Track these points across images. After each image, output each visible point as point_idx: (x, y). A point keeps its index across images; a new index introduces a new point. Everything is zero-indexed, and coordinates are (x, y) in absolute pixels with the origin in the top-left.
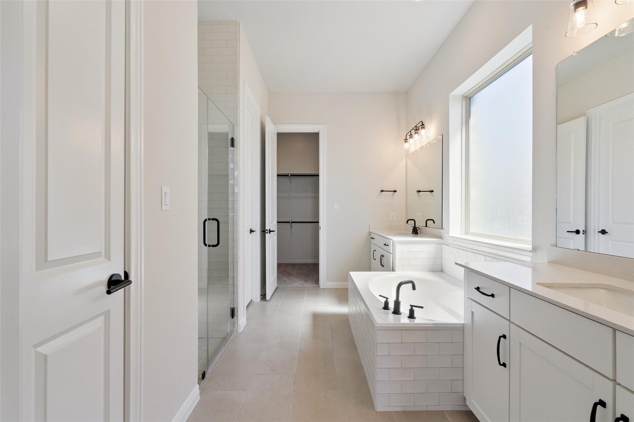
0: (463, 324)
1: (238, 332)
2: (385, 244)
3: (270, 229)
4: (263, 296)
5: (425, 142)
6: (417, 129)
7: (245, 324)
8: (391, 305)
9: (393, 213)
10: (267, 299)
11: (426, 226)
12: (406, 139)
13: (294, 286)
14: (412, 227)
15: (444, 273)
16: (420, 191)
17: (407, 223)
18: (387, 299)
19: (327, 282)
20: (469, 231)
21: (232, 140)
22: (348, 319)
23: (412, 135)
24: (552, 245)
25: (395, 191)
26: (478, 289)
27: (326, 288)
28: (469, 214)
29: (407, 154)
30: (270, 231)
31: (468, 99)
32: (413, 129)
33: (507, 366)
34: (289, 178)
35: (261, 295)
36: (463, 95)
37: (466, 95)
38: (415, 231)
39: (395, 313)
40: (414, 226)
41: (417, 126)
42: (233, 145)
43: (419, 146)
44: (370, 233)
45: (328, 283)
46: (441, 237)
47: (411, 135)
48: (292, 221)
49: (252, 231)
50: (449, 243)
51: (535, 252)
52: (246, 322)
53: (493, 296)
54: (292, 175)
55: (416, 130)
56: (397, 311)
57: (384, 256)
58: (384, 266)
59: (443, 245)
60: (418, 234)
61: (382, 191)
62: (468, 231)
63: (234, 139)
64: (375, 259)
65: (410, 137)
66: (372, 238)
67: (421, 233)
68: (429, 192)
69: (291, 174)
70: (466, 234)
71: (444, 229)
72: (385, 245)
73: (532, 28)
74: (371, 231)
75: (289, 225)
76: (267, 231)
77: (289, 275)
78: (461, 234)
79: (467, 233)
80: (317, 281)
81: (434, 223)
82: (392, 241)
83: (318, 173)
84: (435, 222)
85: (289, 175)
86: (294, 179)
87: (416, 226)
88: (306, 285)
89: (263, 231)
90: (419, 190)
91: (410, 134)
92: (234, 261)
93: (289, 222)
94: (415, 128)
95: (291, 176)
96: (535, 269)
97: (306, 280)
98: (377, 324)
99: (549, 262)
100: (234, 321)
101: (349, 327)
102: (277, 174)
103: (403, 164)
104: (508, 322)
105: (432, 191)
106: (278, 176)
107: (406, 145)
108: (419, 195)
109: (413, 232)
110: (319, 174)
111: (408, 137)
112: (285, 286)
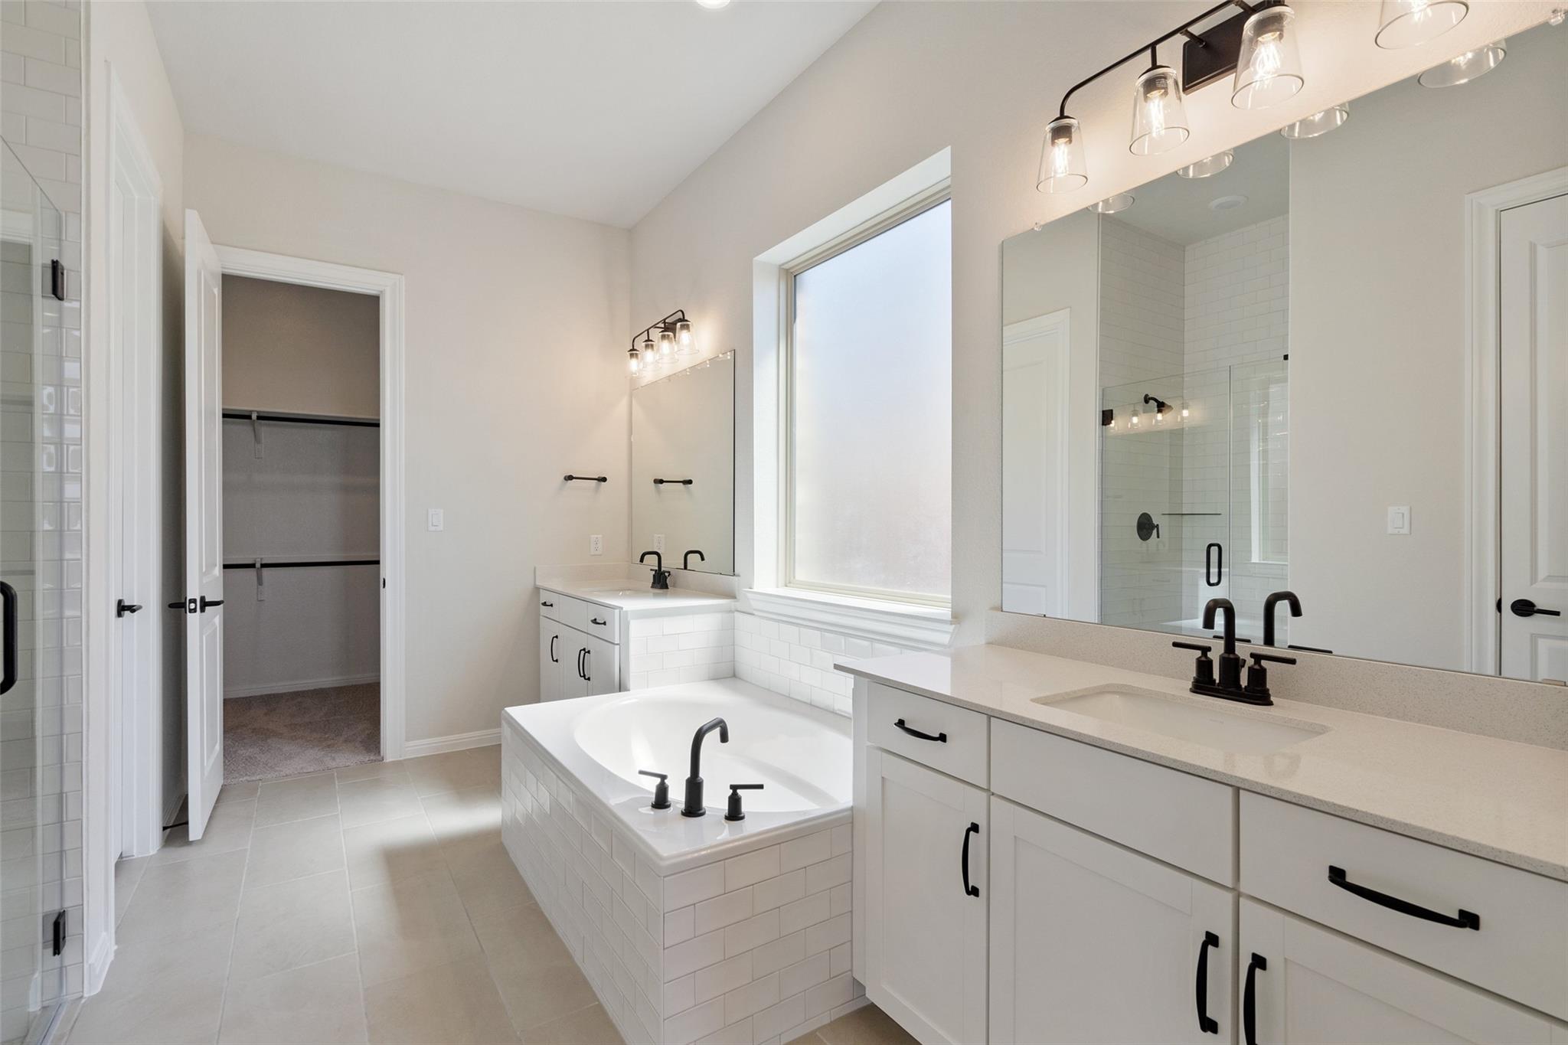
0: (852, 809)
1: (82, 997)
2: (595, 619)
3: (203, 599)
4: (176, 827)
5: (685, 361)
6: (669, 328)
7: (111, 957)
8: (677, 795)
9: (596, 536)
10: (191, 839)
11: (685, 568)
12: (633, 350)
13: (288, 772)
14: (651, 570)
15: (740, 679)
16: (661, 482)
17: (642, 560)
18: (663, 777)
19: (407, 740)
20: (794, 577)
21: (56, 268)
22: (502, 843)
23: (651, 341)
24: (994, 608)
25: (604, 480)
26: (901, 723)
27: (405, 760)
28: (795, 540)
29: (634, 388)
30: (205, 604)
31: (791, 277)
32: (655, 326)
33: (982, 892)
34: (253, 424)
35: (165, 828)
36: (783, 264)
37: (786, 266)
38: (661, 581)
39: (690, 813)
40: (657, 568)
41: (666, 321)
42: (56, 289)
43: (666, 370)
44: (537, 590)
45: (411, 743)
46: (732, 596)
47: (648, 340)
48: (264, 562)
49: (122, 608)
50: (755, 610)
51: (959, 623)
52: (116, 947)
53: (943, 738)
54: (261, 415)
55: (666, 329)
56: (693, 808)
57: (589, 652)
58: (589, 679)
59: (736, 614)
60: (667, 587)
61: (570, 478)
62: (792, 578)
63: (63, 269)
64: (557, 661)
65: (647, 346)
66: (544, 604)
67: (674, 586)
68: (681, 484)
69: (258, 412)
70: (786, 586)
71: (739, 576)
72: (595, 621)
73: (950, 153)
74: (539, 583)
75: (251, 573)
76: (192, 606)
77: (263, 735)
78: (778, 587)
79: (790, 583)
80: (372, 740)
81: (703, 559)
82: (617, 611)
83: (376, 418)
84: (705, 558)
85: (254, 416)
86: (266, 430)
87: (663, 569)
88: (334, 759)
89: (171, 606)
90: (660, 478)
91: (644, 337)
92: (62, 734)
93: (252, 566)
94: (663, 326)
95: (259, 418)
96: (958, 661)
97: (329, 746)
98: (661, 858)
99: (989, 643)
100: (62, 961)
101: (512, 870)
102: (223, 409)
103: (622, 407)
104: (984, 795)
105: (690, 482)
106: (225, 416)
107: (633, 364)
108: (658, 491)
109: (653, 583)
110: (379, 420)
111: (640, 344)
112: (254, 778)
